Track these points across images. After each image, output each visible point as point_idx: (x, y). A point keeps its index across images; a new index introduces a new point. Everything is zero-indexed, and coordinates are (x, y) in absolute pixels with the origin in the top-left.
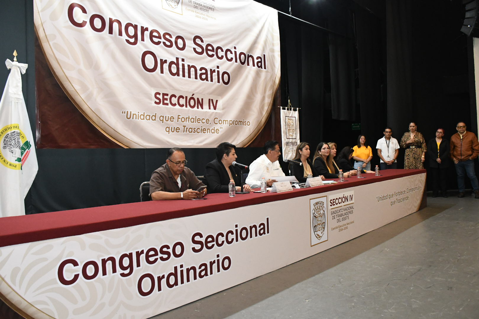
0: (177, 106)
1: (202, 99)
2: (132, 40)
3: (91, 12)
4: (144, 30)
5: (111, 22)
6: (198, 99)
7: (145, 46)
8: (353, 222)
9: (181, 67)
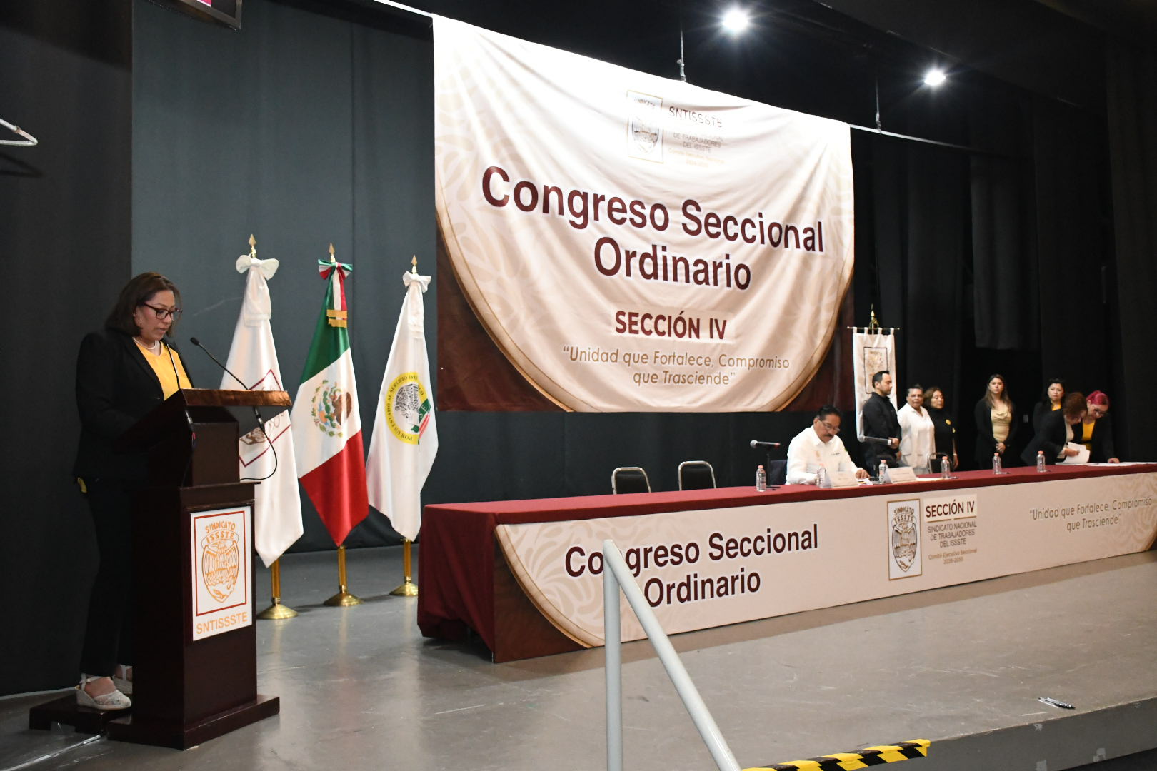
0: (654, 335)
1: (698, 320)
2: (579, 221)
3: (516, 179)
4: (598, 200)
5: (547, 192)
6: (691, 320)
7: (600, 229)
8: (975, 551)
9: (660, 262)
